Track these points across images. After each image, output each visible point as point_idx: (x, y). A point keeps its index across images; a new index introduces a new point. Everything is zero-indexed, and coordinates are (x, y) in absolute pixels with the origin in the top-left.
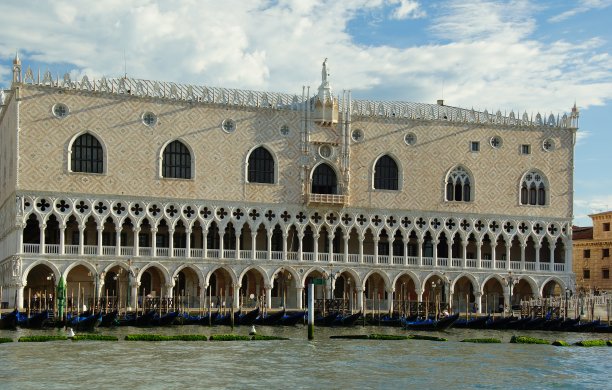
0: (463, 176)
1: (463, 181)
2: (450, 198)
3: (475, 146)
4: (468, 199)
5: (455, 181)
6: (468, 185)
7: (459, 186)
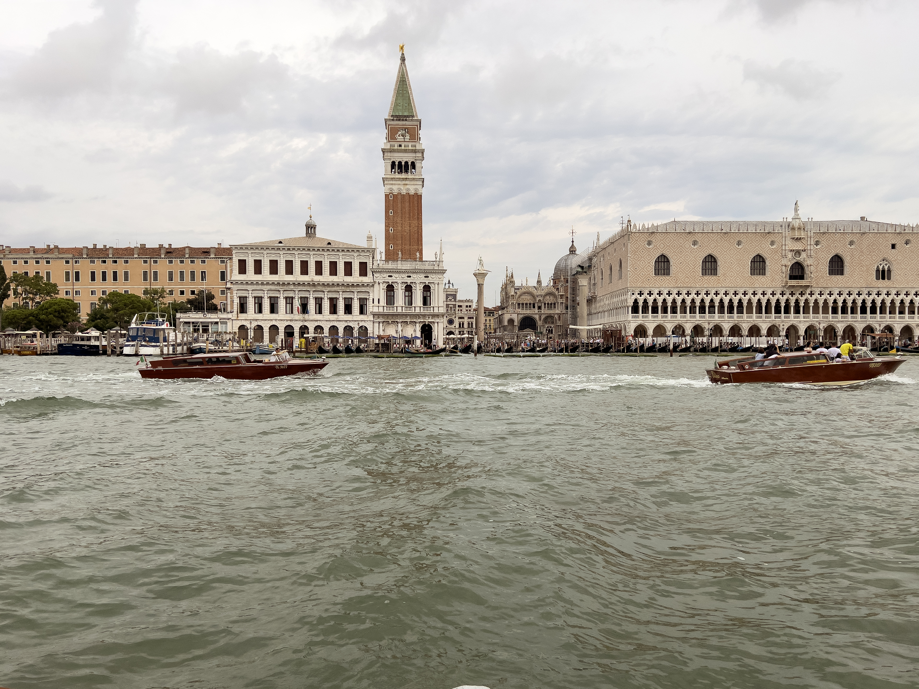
0: (886, 265)
1: (886, 268)
2: (878, 278)
3: (893, 246)
4: (889, 278)
5: (881, 269)
6: (889, 271)
7: (883, 271)
